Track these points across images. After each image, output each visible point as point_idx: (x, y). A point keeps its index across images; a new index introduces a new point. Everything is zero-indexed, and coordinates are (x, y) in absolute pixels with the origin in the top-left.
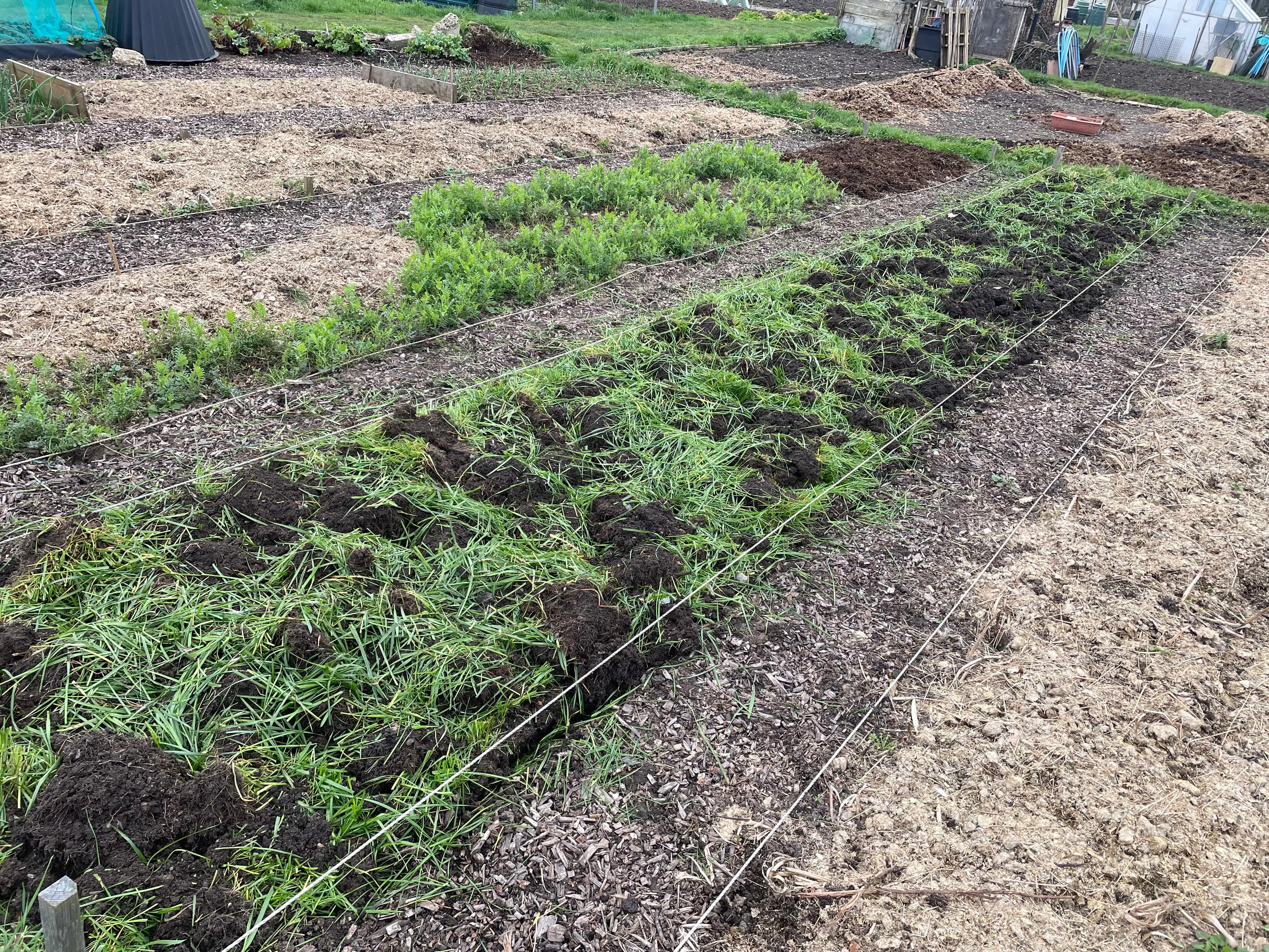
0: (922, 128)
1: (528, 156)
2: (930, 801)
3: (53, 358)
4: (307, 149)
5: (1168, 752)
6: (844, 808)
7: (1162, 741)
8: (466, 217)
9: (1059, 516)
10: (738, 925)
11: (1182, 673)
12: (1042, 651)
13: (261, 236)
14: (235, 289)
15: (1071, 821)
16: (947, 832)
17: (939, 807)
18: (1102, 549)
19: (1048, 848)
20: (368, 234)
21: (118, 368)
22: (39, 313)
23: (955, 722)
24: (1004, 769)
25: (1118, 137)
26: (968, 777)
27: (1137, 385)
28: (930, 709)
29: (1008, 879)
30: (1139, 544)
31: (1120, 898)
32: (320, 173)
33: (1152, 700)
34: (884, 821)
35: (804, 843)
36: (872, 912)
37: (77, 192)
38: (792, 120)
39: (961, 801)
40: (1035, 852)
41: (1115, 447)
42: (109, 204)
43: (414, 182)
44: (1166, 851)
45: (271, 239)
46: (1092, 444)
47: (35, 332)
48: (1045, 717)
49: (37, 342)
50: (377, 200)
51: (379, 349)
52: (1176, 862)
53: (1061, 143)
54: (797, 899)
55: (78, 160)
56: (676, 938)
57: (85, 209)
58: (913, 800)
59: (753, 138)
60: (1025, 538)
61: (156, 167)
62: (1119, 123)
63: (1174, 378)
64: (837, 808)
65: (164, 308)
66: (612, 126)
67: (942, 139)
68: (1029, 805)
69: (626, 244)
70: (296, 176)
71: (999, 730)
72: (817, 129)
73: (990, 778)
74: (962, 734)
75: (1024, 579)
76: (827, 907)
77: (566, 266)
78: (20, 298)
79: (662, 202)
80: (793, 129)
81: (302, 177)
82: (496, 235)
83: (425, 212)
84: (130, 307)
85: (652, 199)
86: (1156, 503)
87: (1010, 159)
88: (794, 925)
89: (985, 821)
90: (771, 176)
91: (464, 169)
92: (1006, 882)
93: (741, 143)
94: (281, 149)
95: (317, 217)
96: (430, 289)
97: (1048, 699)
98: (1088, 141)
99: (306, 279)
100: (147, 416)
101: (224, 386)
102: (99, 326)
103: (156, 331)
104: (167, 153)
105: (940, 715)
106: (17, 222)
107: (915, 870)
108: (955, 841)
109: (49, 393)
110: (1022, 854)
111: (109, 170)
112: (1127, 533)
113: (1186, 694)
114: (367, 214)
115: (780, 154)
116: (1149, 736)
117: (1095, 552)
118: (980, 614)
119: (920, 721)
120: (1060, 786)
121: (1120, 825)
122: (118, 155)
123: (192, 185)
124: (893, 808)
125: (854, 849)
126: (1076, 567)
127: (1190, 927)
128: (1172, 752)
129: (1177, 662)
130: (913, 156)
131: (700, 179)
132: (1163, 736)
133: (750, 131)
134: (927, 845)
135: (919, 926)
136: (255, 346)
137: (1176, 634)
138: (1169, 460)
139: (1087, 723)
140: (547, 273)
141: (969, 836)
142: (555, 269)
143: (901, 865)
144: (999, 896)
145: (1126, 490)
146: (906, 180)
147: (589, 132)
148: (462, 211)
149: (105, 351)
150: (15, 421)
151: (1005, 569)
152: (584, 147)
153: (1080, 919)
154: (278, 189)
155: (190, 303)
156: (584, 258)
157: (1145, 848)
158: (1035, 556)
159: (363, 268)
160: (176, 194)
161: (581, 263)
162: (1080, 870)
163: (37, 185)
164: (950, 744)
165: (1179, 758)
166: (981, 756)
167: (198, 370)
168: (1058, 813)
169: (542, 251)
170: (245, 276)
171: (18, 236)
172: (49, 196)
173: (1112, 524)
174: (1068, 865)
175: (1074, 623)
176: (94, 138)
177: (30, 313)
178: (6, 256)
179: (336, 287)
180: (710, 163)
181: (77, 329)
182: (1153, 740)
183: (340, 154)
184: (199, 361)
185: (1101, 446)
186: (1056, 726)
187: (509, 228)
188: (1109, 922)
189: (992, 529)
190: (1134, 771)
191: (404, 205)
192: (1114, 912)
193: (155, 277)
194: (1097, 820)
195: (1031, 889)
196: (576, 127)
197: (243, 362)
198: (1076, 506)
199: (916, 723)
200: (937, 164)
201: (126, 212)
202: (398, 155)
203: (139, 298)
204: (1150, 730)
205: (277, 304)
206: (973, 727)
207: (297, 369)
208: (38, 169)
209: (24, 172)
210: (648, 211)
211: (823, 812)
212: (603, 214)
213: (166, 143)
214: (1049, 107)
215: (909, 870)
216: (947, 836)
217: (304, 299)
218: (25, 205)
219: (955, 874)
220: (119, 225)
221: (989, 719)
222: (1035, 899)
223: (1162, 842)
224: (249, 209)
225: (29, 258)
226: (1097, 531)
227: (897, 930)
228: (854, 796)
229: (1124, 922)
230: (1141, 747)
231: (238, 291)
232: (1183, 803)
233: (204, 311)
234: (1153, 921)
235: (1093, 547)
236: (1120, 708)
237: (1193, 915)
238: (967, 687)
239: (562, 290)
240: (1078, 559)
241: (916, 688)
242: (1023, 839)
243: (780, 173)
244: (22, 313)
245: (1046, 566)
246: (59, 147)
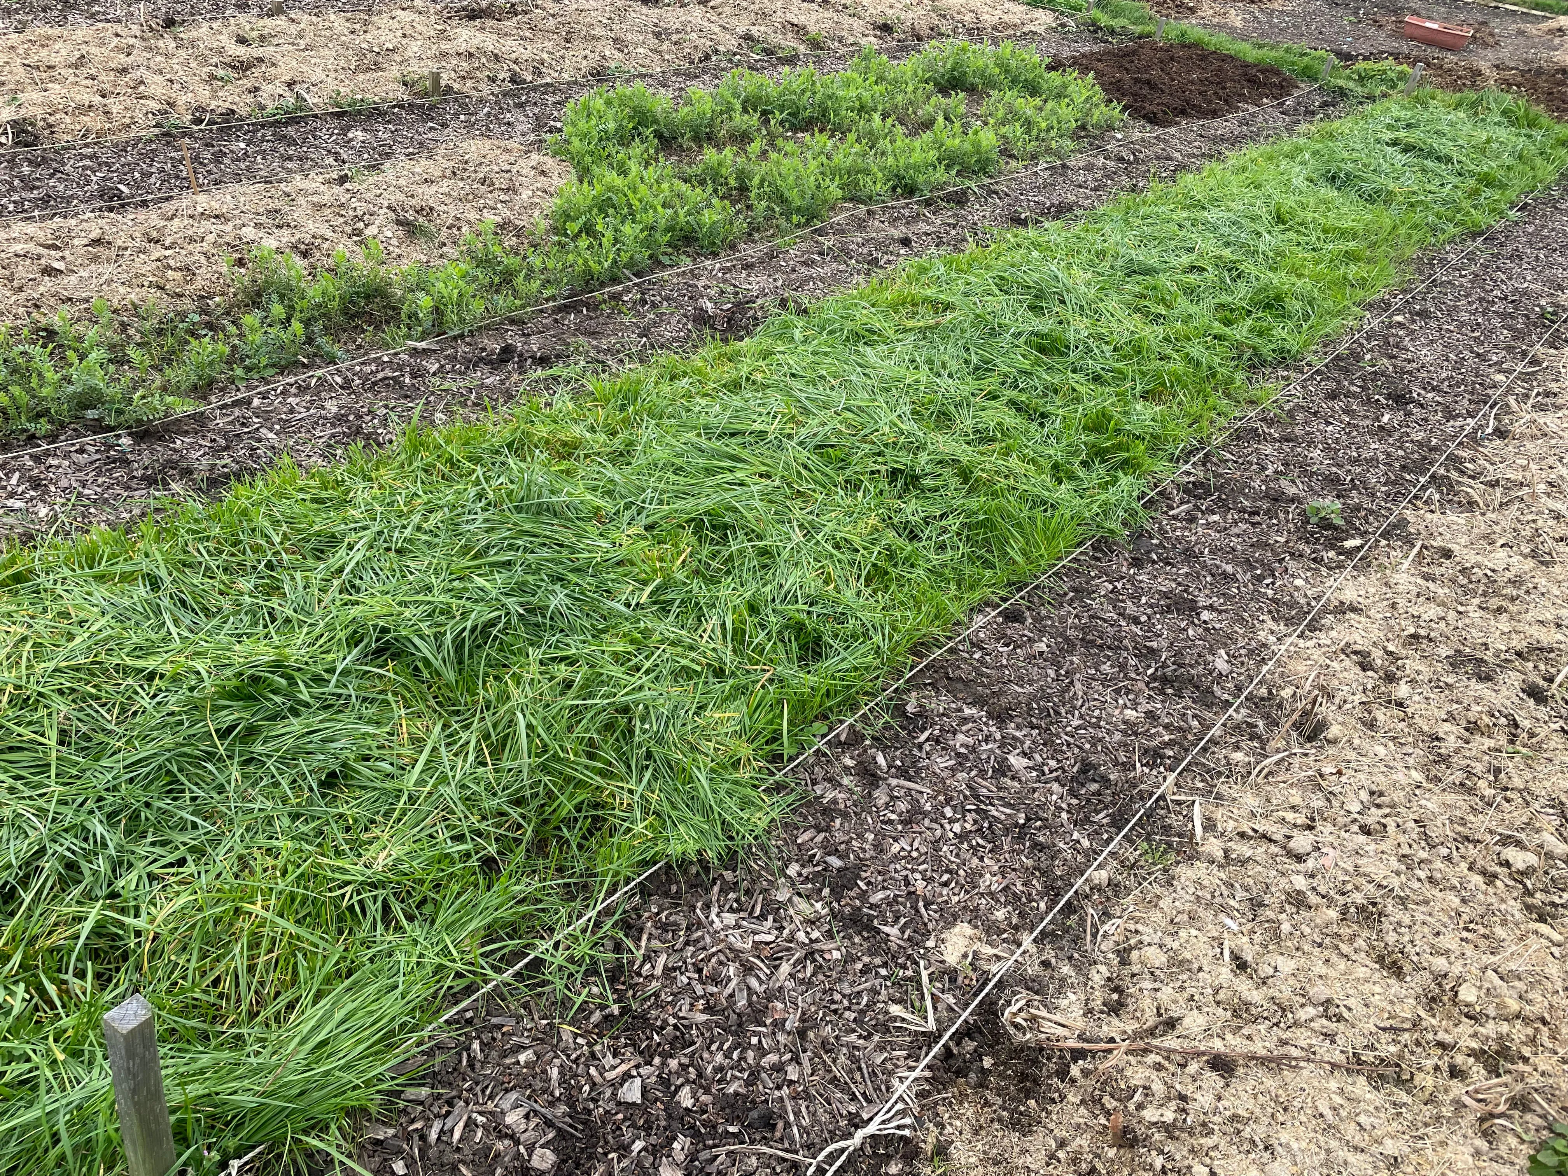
0: (1233, 30)
1: (716, 52)
2: (1216, 934)
3: (115, 301)
4: (432, 33)
5: (1525, 886)
6: (1104, 936)
7: (1518, 872)
8: (636, 133)
9: (1395, 568)
10: (966, 1076)
11: (1547, 784)
12: (1366, 745)
13: (374, 149)
14: (342, 220)
15: (1397, 971)
16: (1236, 975)
17: (1226, 943)
18: (1452, 615)
19: (1366, 1005)
20: (507, 151)
21: (197, 318)
22: (97, 242)
23: (1252, 833)
24: (1313, 899)
25: (1490, 54)
26: (1265, 906)
27: (1506, 394)
28: (1218, 814)
29: (1314, 1042)
30: (1500, 610)
31: (1455, 1072)
32: (448, 66)
33: (1507, 817)
34: (1156, 957)
35: (1052, 978)
36: (1138, 1075)
37: (142, 82)
38: (1062, 13)
39: (1255, 937)
40: (1350, 1009)
41: (1473, 477)
42: (183, 99)
43: (568, 83)
44: (1518, 1017)
45: (387, 154)
46: (1442, 471)
47: (93, 267)
48: (1368, 833)
49: (95, 281)
50: (521, 105)
51: (523, 307)
52: (1530, 1031)
53: (1417, 60)
54: (1042, 1049)
55: (143, 39)
56: (888, 1089)
57: (153, 105)
58: (1194, 932)
59: (1009, 37)
60: (1349, 595)
61: (241, 51)
62: (1492, 35)
63: (1554, 387)
64: (1094, 935)
65: (253, 241)
66: (827, 14)
67: (1261, 47)
68: (1345, 948)
69: (841, 178)
70: (419, 69)
71: (1309, 849)
72: (1094, 27)
73: (1294, 910)
74: (1260, 850)
75: (1347, 650)
76: (1081, 1062)
77: (764, 203)
78: (73, 222)
79: (889, 121)
80: (1063, 25)
81: (426, 72)
82: (673, 159)
83: (582, 125)
84: (211, 238)
85: (877, 117)
86: (1525, 556)
87: (1349, 78)
88: (1035, 1081)
89: (1287, 965)
90: (1032, 89)
91: (632, 67)
92: (1311, 1046)
93: (995, 42)
94: (399, 33)
95: (445, 126)
96: (588, 230)
97: (1373, 809)
98: (1451, 57)
99: (431, 209)
100: (233, 383)
101: (328, 348)
102: (172, 263)
103: (243, 271)
104: (255, 34)
105: (1231, 824)
106: (68, 120)
107: (1193, 1022)
108: (1245, 988)
109: (112, 347)
110: (1332, 1010)
111: (183, 54)
112: (1484, 594)
113: (1551, 811)
114: (509, 124)
115: (1047, 61)
116: (1501, 865)
117: (1443, 618)
118: (1286, 693)
119: (1205, 829)
120: (1386, 925)
121: (1460, 980)
122: (194, 34)
123: (287, 78)
124: (1168, 940)
125: (1117, 989)
126: (1415, 637)
127: (1543, 1117)
128: (1530, 886)
129: (1542, 769)
130: (1220, 69)
131: (940, 91)
132: (1520, 865)
133: (1007, 26)
134: (1210, 991)
135: (1197, 1096)
136: (367, 297)
137: (1542, 732)
138: (1544, 499)
139: (1423, 843)
140: (739, 212)
141: (1264, 983)
142: (749, 207)
143: (1176, 1015)
144: (1302, 1064)
145: (1486, 537)
146: (1210, 102)
147: (796, 21)
148: (631, 125)
149: (180, 296)
150: (70, 382)
151: (1322, 635)
152: (789, 42)
153: (1404, 1097)
154: (395, 86)
155: (286, 237)
156: (787, 194)
157: (1491, 1012)
158: (1363, 619)
159: (503, 197)
160: (268, 90)
161: (782, 200)
162: (1406, 1035)
163: (93, 71)
164: (1243, 862)
165: (1538, 895)
166: (1283, 881)
167: (297, 326)
168: (1381, 960)
169: (732, 183)
170: (354, 203)
171: (69, 138)
172: (107, 86)
173: (1465, 581)
174: (1392, 1028)
175: (1410, 711)
176: (163, 10)
177: (85, 241)
178: (55, 165)
179: (469, 222)
180: (953, 70)
181: (145, 265)
182: (1505, 870)
183: (475, 42)
184: (297, 315)
185: (1454, 475)
186: (1383, 846)
187: (690, 149)
188: (1441, 1104)
189: (1306, 580)
190: (1481, 910)
191: (556, 114)
192: (1446, 1091)
193: (242, 199)
194: (1431, 972)
195: (1343, 1057)
196: (779, 14)
197: (352, 317)
198: (1419, 554)
199: (1199, 831)
200: (1252, 81)
201: (204, 111)
202: (549, 45)
203: (222, 227)
204: (1503, 857)
205: (394, 241)
206: (1275, 842)
207: (420, 329)
208: (94, 50)
209: (77, 54)
210: (871, 133)
211: (1076, 940)
212: (813, 135)
213: (254, 20)
214: (1402, 9)
215: (1186, 1022)
216: (1236, 981)
217: (429, 236)
218: (78, 97)
219: (1245, 1031)
220: (196, 128)
221: (1295, 833)
222: (1347, 1070)
223: (1514, 1005)
224: (359, 112)
225: (85, 168)
226: (1447, 591)
227: (1169, 1099)
228: (1119, 921)
229: (1459, 1105)
230: (1491, 878)
231: (346, 223)
232: (1543, 954)
233: (303, 247)
234: (1497, 1105)
235: (1440, 611)
236: (1464, 825)
237: (1549, 1101)
238: (1268, 788)
239: (756, 236)
240: (1419, 626)
241: (1200, 785)
242: (1335, 992)
243: (1045, 86)
244: (76, 242)
245: (1376, 634)
246: (120, 21)
